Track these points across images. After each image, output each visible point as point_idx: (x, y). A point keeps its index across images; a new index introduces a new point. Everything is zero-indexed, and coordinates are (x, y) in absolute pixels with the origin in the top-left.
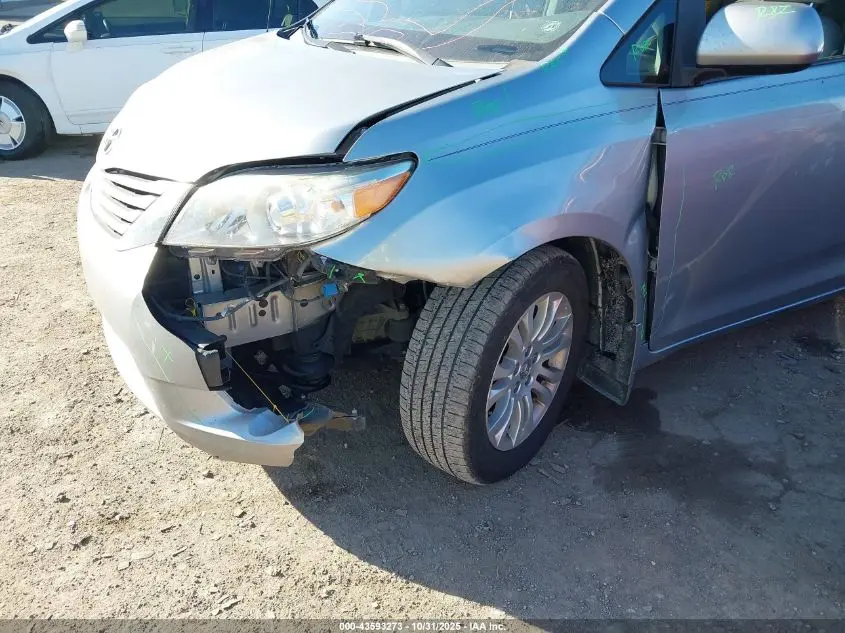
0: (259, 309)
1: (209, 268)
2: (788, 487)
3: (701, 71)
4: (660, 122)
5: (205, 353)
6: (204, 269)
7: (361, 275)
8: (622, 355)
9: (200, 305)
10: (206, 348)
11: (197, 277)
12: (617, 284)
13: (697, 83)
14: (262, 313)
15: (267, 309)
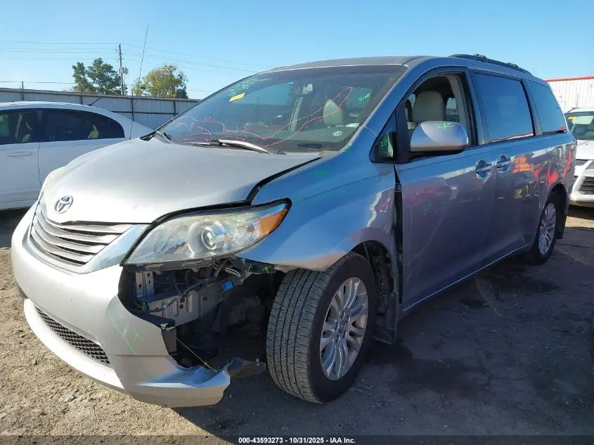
0: (180, 304)
1: (147, 279)
2: (490, 378)
3: (412, 155)
4: (397, 181)
5: (168, 329)
6: (144, 281)
7: (266, 268)
8: (389, 313)
9: (146, 303)
10: (167, 327)
11: (140, 286)
12: (382, 270)
13: (410, 161)
14: (181, 307)
15: (184, 304)
